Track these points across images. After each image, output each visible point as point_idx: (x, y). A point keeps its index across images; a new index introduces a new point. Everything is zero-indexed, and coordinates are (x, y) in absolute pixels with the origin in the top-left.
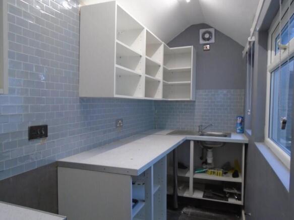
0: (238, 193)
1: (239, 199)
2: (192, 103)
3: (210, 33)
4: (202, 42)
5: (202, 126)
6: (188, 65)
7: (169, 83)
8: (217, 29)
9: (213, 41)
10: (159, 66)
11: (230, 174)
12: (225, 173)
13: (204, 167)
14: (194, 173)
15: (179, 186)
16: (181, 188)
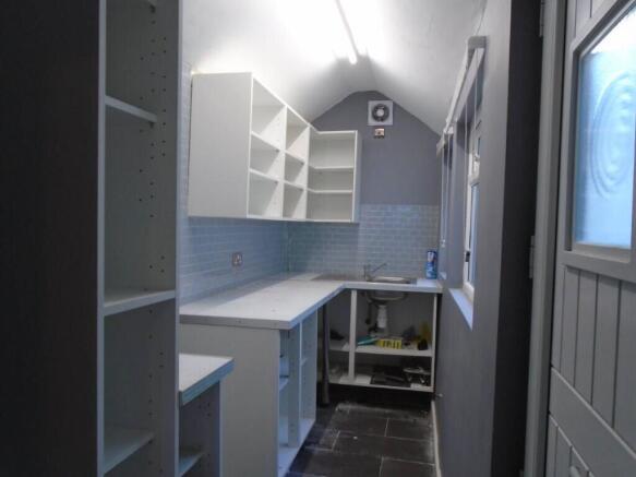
0: (426, 373)
1: (428, 384)
2: (353, 227)
3: (385, 109)
4: (372, 122)
5: (369, 266)
6: (349, 162)
7: (318, 192)
8: (398, 102)
9: (389, 121)
10: (302, 164)
11: (414, 346)
12: (406, 344)
13: (373, 335)
14: (357, 345)
15: (331, 368)
16: (334, 371)
